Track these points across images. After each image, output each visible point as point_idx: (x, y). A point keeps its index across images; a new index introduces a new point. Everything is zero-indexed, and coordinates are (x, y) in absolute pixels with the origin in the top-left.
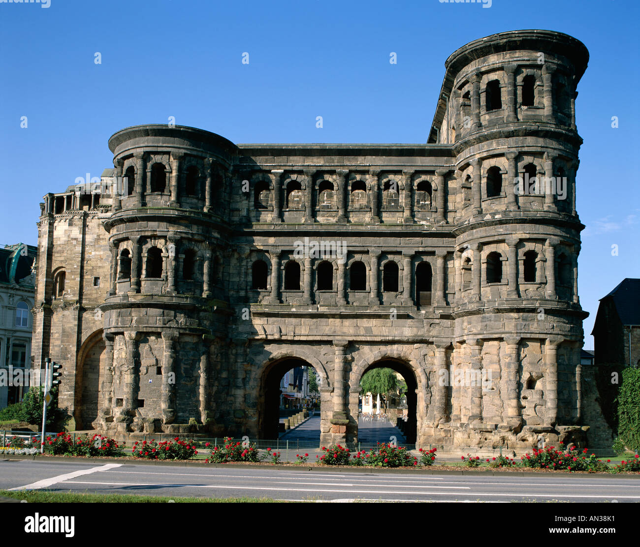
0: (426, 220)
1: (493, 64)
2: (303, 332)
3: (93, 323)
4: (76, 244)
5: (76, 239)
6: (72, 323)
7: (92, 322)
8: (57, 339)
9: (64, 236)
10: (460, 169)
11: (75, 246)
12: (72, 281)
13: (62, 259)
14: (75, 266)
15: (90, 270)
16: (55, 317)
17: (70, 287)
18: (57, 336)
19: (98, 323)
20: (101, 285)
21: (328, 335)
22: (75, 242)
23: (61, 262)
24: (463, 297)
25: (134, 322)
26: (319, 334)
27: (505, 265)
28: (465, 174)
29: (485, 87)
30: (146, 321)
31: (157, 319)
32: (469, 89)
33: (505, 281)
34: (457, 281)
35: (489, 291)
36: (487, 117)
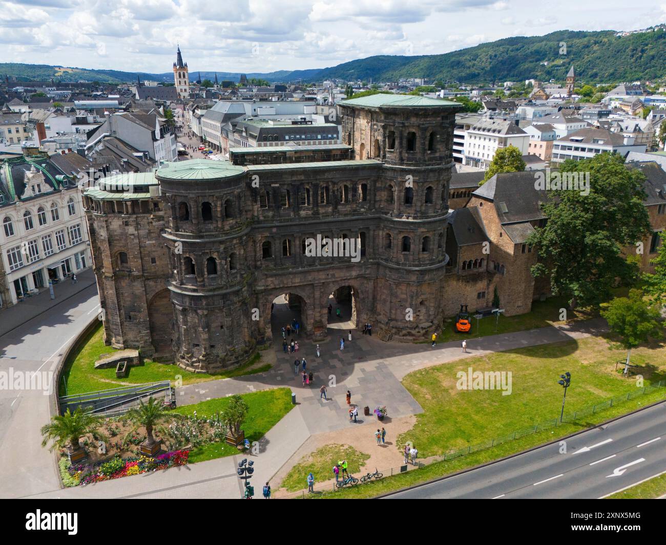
1: (413, 123)
3: (156, 287)
6: (141, 289)
8: (128, 296)
9: (119, 229)
10: (384, 179)
11: (133, 239)
12: (136, 263)
14: (136, 253)
15: (147, 253)
16: (122, 283)
17: (135, 267)
18: (126, 294)
19: (159, 287)
20: (158, 263)
21: (310, 281)
22: (132, 237)
23: (121, 246)
24: (384, 252)
25: (203, 304)
26: (306, 281)
27: (412, 244)
28: (388, 183)
29: (406, 135)
30: (212, 304)
31: (219, 302)
32: (394, 131)
33: (412, 253)
34: (380, 242)
35: (402, 257)
36: (407, 155)
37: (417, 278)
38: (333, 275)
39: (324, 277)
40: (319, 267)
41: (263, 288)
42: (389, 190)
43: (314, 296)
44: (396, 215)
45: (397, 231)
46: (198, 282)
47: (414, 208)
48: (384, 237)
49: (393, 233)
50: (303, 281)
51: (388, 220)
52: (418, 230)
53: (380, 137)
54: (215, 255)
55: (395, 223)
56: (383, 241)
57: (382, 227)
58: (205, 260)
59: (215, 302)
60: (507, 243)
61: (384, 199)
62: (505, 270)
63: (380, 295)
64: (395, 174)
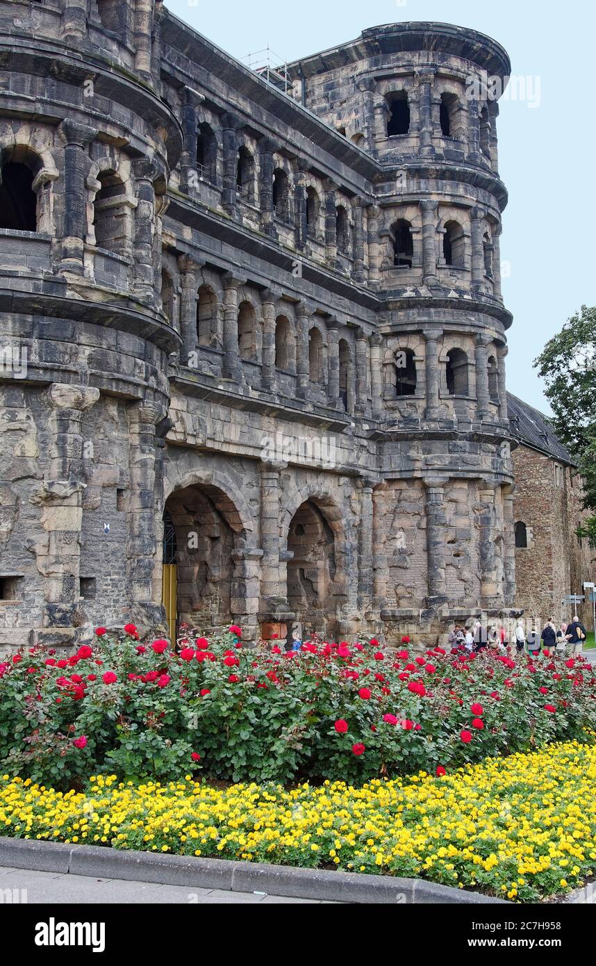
2: (233, 437)
10: (382, 205)
24: (387, 408)
25: (83, 359)
26: (251, 443)
27: (472, 371)
28: (392, 216)
29: (439, 97)
30: (113, 364)
31: (136, 364)
32: (407, 88)
33: (472, 395)
34: (375, 381)
35: (451, 406)
36: (443, 144)
40: (279, 403)
42: (391, 240)
43: (261, 508)
44: (432, 288)
45: (436, 333)
46: (66, 254)
47: (468, 276)
48: (385, 365)
49: (426, 340)
50: (245, 441)
51: (409, 304)
52: (486, 331)
53: (353, 116)
54: (124, 170)
55: (432, 310)
56: (384, 380)
57: (388, 330)
58: (94, 173)
59: (124, 358)
60: (524, 467)
61: (378, 262)
62: (528, 532)
63: (385, 542)
64: (422, 186)
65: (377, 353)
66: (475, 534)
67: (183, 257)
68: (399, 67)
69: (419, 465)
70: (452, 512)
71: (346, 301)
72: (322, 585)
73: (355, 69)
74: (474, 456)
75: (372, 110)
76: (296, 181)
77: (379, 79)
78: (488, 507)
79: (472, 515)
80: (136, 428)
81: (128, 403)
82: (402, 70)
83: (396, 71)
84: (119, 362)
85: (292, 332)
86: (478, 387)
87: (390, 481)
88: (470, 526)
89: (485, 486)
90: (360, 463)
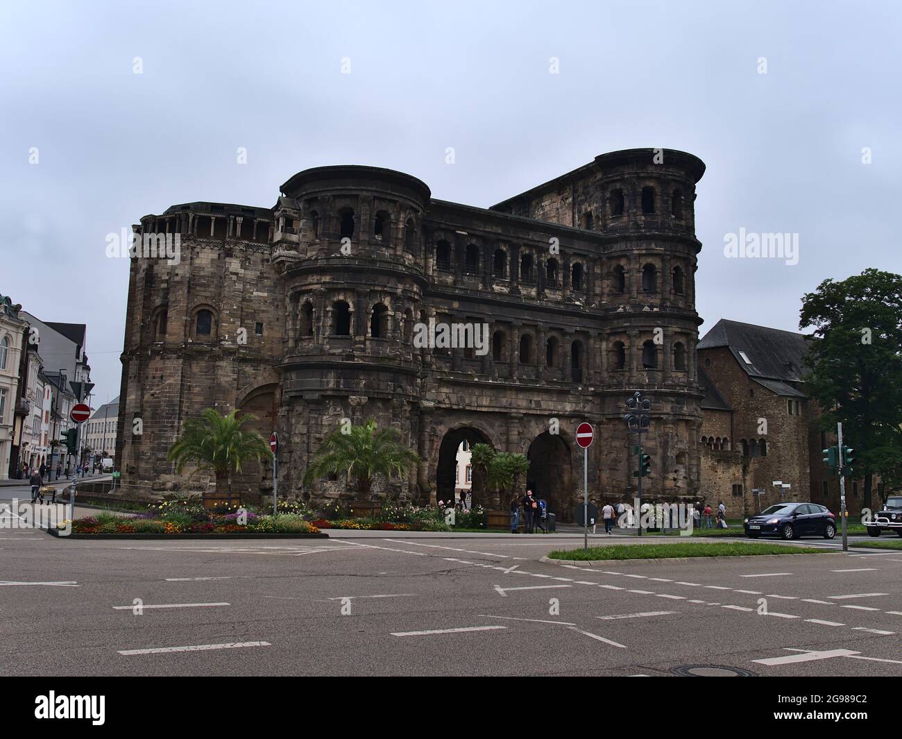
0: (579, 300)
1: (652, 173)
2: (484, 403)
3: (255, 378)
4: (235, 279)
5: (236, 274)
6: (230, 376)
7: (253, 376)
8: (198, 394)
9: (209, 266)
10: (608, 258)
11: (235, 282)
12: (231, 325)
13: (208, 294)
14: (236, 307)
15: (251, 313)
16: (194, 366)
17: (229, 333)
18: (197, 390)
19: (260, 378)
20: (265, 333)
21: (505, 408)
22: (234, 278)
23: (206, 297)
24: (610, 377)
25: (362, 385)
26: (498, 405)
27: (660, 353)
28: (614, 264)
29: (641, 190)
30: (376, 386)
31: (388, 385)
32: (622, 187)
33: (660, 368)
34: (603, 361)
35: (645, 375)
36: (643, 218)
37: (672, 408)
38: (538, 403)
39: (524, 404)
40: (518, 383)
41: (432, 404)
42: (615, 276)
43: (508, 438)
44: (633, 306)
45: (635, 332)
46: (356, 343)
47: (659, 296)
48: (609, 351)
49: (629, 337)
50: (494, 404)
51: (620, 316)
52: (670, 329)
53: (595, 205)
54: (387, 301)
55: (633, 319)
56: (608, 359)
57: (608, 331)
58: (371, 306)
59: (381, 383)
60: (764, 401)
61: (606, 290)
62: (767, 445)
63: (606, 455)
64: (628, 245)
65: (604, 345)
66: (660, 451)
67: (453, 317)
68: (616, 176)
69: (623, 410)
70: (644, 438)
71: (577, 319)
72: (566, 478)
73: (596, 177)
74: (658, 404)
75: (604, 201)
76: (538, 257)
77: (607, 183)
78: (668, 435)
79: (658, 440)
80: (391, 411)
81: (386, 401)
82: (618, 178)
83: (615, 178)
84: (379, 385)
85: (534, 341)
86: (664, 362)
87: (610, 420)
88: (656, 446)
89: (665, 422)
90: (585, 410)
